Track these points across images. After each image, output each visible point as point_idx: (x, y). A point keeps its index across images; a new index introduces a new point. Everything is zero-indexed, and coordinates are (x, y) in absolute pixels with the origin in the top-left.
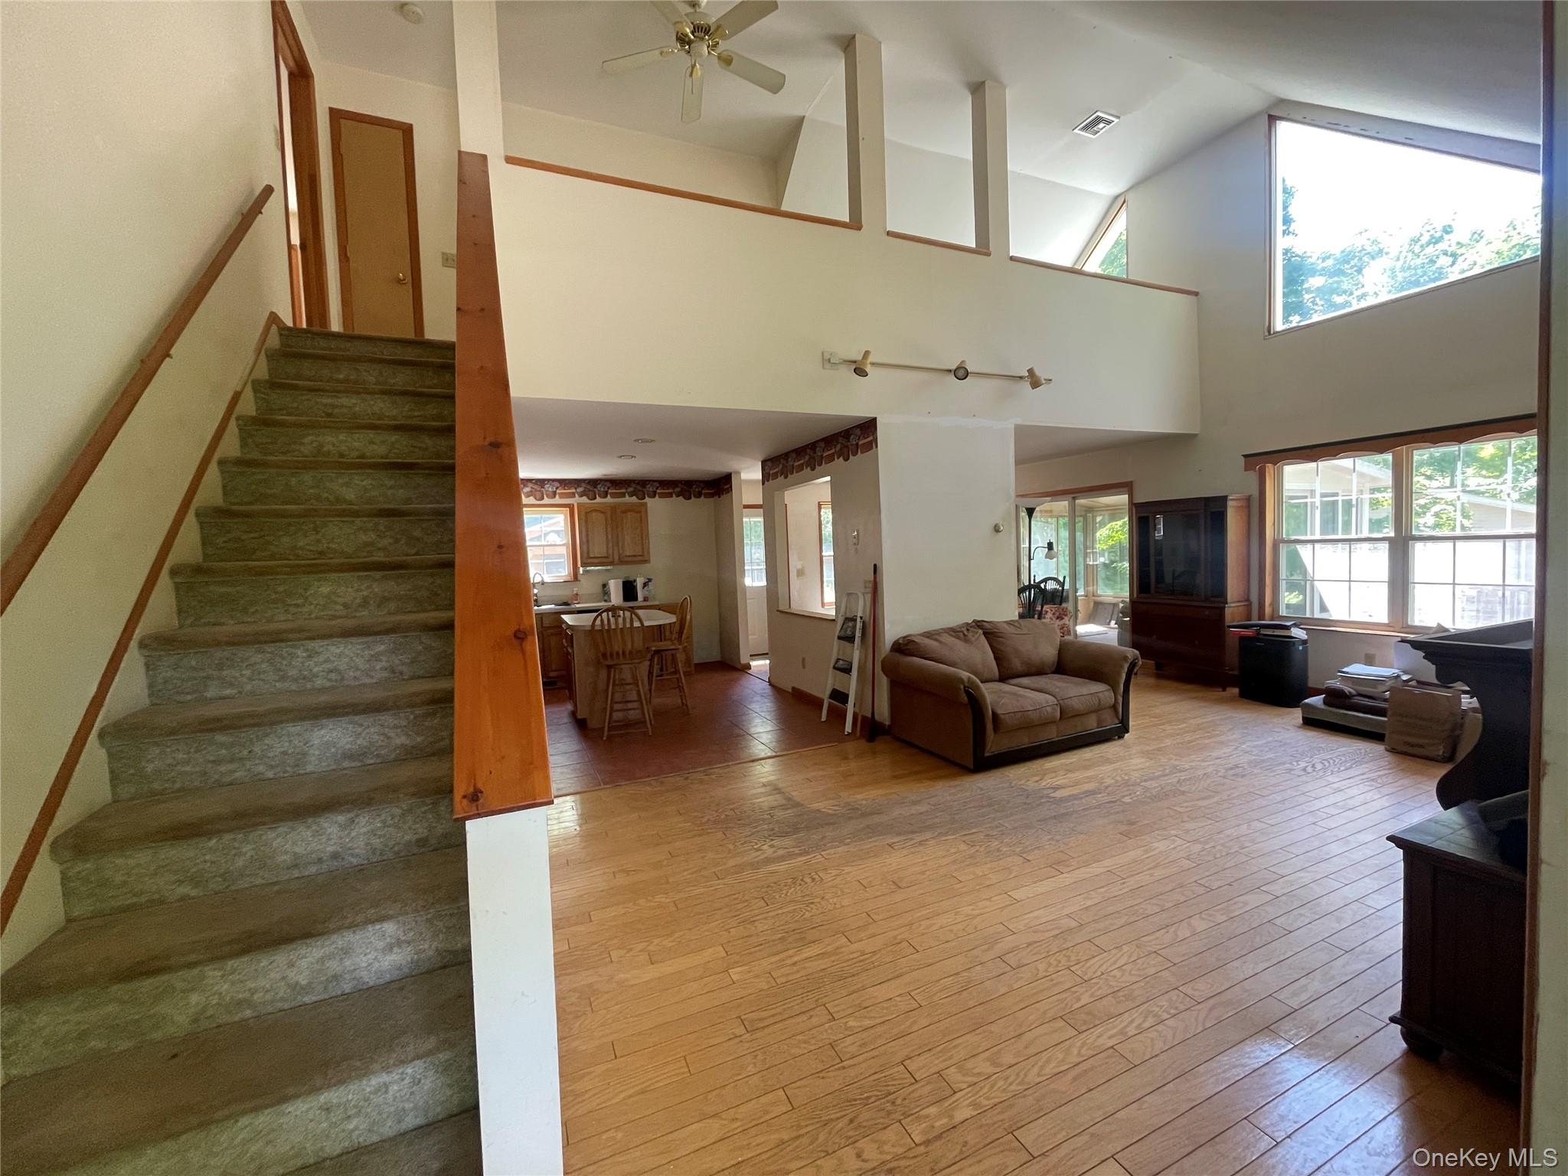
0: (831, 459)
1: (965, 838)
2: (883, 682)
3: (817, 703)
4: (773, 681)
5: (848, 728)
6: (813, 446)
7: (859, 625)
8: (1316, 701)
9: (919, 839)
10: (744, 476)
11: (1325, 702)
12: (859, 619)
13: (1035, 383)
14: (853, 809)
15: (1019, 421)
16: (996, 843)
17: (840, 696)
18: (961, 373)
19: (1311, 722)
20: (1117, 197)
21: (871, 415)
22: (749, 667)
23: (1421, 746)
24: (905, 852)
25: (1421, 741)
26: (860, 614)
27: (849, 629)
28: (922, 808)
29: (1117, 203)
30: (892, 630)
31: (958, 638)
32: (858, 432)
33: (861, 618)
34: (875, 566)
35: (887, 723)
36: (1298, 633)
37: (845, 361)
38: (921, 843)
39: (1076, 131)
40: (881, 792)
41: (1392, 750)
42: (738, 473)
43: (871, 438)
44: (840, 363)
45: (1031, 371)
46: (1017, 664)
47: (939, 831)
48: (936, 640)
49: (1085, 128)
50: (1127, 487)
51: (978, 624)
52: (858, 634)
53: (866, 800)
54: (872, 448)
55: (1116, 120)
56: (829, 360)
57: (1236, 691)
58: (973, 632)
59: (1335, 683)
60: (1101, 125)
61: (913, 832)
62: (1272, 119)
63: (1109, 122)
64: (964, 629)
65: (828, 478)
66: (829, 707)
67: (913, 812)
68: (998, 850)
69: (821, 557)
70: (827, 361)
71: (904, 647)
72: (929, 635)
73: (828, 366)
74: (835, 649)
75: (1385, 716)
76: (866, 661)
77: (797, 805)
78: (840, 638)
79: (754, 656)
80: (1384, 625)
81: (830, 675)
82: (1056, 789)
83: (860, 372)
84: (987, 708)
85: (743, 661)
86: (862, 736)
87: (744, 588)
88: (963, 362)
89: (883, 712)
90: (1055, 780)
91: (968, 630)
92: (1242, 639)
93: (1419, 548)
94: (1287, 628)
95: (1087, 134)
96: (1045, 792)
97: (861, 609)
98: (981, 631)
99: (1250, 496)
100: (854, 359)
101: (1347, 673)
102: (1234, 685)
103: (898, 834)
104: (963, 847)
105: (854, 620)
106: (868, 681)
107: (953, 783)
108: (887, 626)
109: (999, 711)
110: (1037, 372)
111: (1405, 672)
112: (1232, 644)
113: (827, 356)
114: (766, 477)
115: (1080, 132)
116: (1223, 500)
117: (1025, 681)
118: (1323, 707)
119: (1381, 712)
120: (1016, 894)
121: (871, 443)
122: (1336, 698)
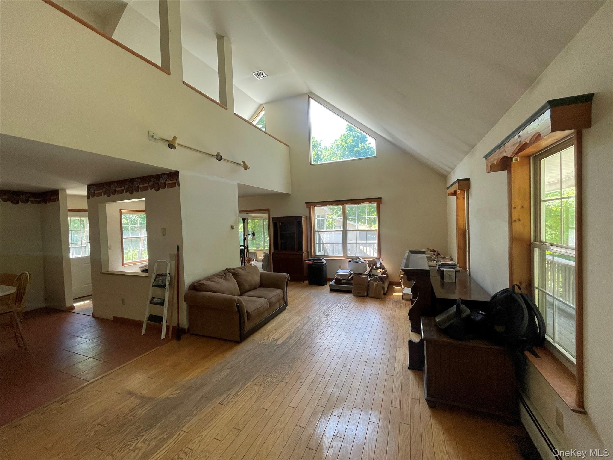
0: (146, 189)
1: (255, 381)
2: (184, 306)
3: (139, 324)
4: (96, 315)
5: (163, 335)
6: (132, 181)
7: (168, 278)
8: (333, 282)
9: (233, 393)
10: (69, 192)
11: (335, 283)
12: (168, 275)
13: (246, 168)
14: (188, 388)
15: (239, 182)
16: (269, 379)
17: (156, 319)
18: (219, 157)
19: (332, 290)
20: (261, 105)
21: (175, 169)
22: (73, 308)
23: (361, 293)
24: (231, 404)
25: (361, 292)
26: (168, 272)
27: (160, 281)
28: (226, 372)
29: (261, 107)
30: (189, 278)
31: (222, 278)
32: (166, 177)
33: (169, 274)
34: (178, 247)
35: (186, 327)
36: (324, 261)
37: (162, 139)
38: (236, 395)
39: (253, 74)
40: (199, 370)
41: (355, 296)
42: (64, 190)
43: (175, 181)
44: (159, 139)
45: (244, 162)
46: (247, 287)
47: (241, 384)
48: (213, 281)
49: (256, 75)
50: (267, 211)
51: (229, 270)
52: (168, 283)
53: (193, 379)
54: (175, 186)
55: (267, 77)
56: (153, 136)
57: (307, 282)
58: (228, 275)
59: (336, 276)
60: (262, 76)
61: (229, 390)
62: (309, 97)
63: (264, 76)
64: (223, 274)
65: (144, 199)
66: (147, 326)
67: (222, 377)
68: (273, 383)
69: (122, 239)
70: (152, 137)
71: (196, 287)
72: (209, 279)
73: (151, 138)
74: (151, 292)
75: (352, 285)
76: (173, 299)
77: (150, 399)
78: (153, 286)
79: (77, 299)
80: (342, 256)
81: (148, 307)
82: (277, 340)
83: (171, 146)
84: (245, 310)
85: (68, 305)
86: (173, 338)
87: (69, 259)
88: (218, 152)
89: (184, 322)
90: (274, 336)
91: (225, 274)
92: (309, 264)
93: (348, 233)
94: (321, 260)
95: (255, 76)
96: (274, 343)
97: (169, 268)
98: (231, 274)
99: (307, 216)
100: (168, 139)
101: (339, 273)
102: (306, 280)
103: (222, 394)
104: (256, 388)
105: (164, 275)
106: (174, 307)
107: (233, 352)
108: (186, 277)
109: (249, 311)
110: (247, 164)
111: (352, 271)
112: (305, 266)
113: (151, 134)
114: (90, 195)
115: (254, 75)
116: (301, 217)
117: (251, 293)
118: (335, 285)
119: (351, 284)
120: (293, 404)
121: (175, 183)
122: (338, 281)
